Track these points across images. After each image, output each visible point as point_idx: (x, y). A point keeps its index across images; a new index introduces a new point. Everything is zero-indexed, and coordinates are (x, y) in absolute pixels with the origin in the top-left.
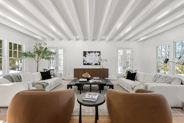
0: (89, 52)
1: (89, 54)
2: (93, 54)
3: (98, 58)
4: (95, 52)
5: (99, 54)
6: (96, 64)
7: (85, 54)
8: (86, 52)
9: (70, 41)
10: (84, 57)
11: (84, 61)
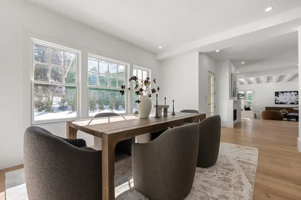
0: (283, 92)
1: (282, 94)
2: (288, 94)
3: (295, 97)
4: (291, 92)
5: (296, 93)
6: (292, 103)
7: (277, 94)
8: (278, 92)
9: (259, 84)
10: (276, 97)
11: (276, 101)
